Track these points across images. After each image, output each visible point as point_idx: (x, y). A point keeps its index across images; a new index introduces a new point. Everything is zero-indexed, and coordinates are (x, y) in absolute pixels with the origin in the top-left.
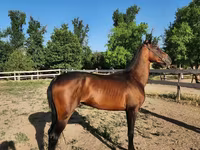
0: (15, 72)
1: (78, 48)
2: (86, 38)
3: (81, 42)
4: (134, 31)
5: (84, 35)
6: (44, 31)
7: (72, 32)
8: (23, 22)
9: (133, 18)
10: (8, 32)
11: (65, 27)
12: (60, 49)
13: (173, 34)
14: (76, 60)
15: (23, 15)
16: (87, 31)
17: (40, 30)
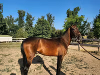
0: (20, 39)
1: (49, 28)
2: (53, 23)
3: (51, 25)
4: (77, 20)
5: (52, 21)
6: (33, 19)
7: (47, 20)
8: (24, 15)
9: (77, 13)
10: (17, 20)
11: (43, 17)
12: (41, 28)
13: (97, 21)
14: (48, 33)
15: (24, 12)
16: (53, 19)
17: (31, 19)
